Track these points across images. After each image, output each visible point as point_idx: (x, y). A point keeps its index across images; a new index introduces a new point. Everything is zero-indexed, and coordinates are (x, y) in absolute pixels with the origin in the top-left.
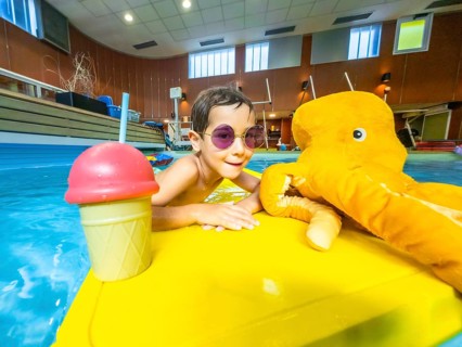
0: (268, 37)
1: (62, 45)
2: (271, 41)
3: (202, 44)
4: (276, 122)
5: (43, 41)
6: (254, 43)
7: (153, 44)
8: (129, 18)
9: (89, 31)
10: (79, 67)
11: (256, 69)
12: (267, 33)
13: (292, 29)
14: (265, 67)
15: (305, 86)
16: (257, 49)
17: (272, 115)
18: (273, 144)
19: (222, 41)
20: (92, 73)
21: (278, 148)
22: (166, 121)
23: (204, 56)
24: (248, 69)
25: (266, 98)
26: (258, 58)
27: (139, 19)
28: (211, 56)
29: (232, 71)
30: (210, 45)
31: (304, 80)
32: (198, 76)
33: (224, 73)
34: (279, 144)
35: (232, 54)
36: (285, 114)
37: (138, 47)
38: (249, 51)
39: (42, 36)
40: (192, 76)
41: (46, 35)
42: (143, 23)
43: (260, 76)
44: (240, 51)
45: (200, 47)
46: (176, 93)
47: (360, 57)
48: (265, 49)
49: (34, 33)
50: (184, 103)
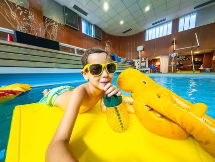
0: (197, 9)
1: (99, 38)
2: (197, 11)
3: (153, 24)
4: (200, 55)
5: (95, 38)
6: (185, 16)
7: (130, 30)
8: (122, 22)
10: (107, 45)
11: (186, 28)
12: (195, 8)
14: (193, 26)
16: (187, 18)
17: (197, 52)
18: (197, 69)
19: (165, 20)
20: (110, 46)
21: (201, 71)
22: (134, 60)
23: (154, 30)
24: (181, 30)
26: (188, 23)
28: (157, 29)
29: (170, 33)
30: (158, 24)
32: (150, 39)
33: (165, 35)
35: (170, 25)
37: (124, 33)
38: (181, 21)
40: (147, 39)
41: (96, 36)
42: (127, 23)
44: (176, 22)
45: (152, 26)
46: (140, 48)
48: (194, 17)
49: (93, 37)
50: (143, 52)
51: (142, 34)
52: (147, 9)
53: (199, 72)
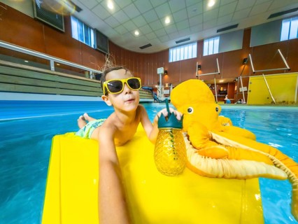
0: (219, 33)
1: (105, 50)
2: (220, 35)
3: (177, 42)
4: (224, 85)
5: (96, 50)
6: (209, 38)
7: (150, 45)
8: (137, 33)
9: (117, 42)
11: (211, 53)
12: (218, 31)
13: (236, 26)
14: (216, 52)
15: (245, 61)
16: (211, 42)
17: (221, 81)
19: (189, 39)
20: (114, 63)
21: (225, 102)
22: (156, 86)
23: (178, 49)
24: (205, 54)
25: (216, 71)
26: (212, 47)
27: (142, 34)
28: (182, 49)
29: (195, 56)
30: (182, 43)
31: (245, 57)
32: (174, 60)
33: (190, 57)
34: (226, 99)
35: (195, 46)
36: (231, 80)
37: (142, 48)
38: (206, 44)
39: (96, 48)
40: (171, 61)
41: (98, 47)
42: (144, 35)
43: (213, 57)
44: (200, 44)
45: (176, 44)
46: (160, 71)
47: (291, 38)
48: (217, 41)
49: (93, 47)
50: (166, 76)
51: (165, 53)
52: (168, 21)
53: (223, 103)
